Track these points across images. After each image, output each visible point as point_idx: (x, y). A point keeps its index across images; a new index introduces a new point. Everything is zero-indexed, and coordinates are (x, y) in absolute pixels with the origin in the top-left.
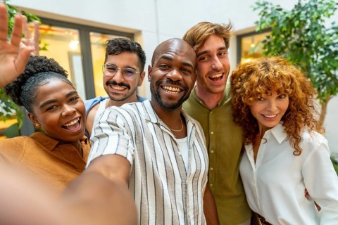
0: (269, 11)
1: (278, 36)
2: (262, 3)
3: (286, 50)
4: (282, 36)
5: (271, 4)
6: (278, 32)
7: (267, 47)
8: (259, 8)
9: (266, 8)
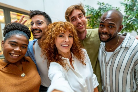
0: (90, 9)
1: (93, 19)
2: (87, 5)
3: (96, 25)
4: (95, 19)
5: (90, 7)
6: (93, 17)
7: (90, 23)
8: (86, 7)
9: (89, 8)
